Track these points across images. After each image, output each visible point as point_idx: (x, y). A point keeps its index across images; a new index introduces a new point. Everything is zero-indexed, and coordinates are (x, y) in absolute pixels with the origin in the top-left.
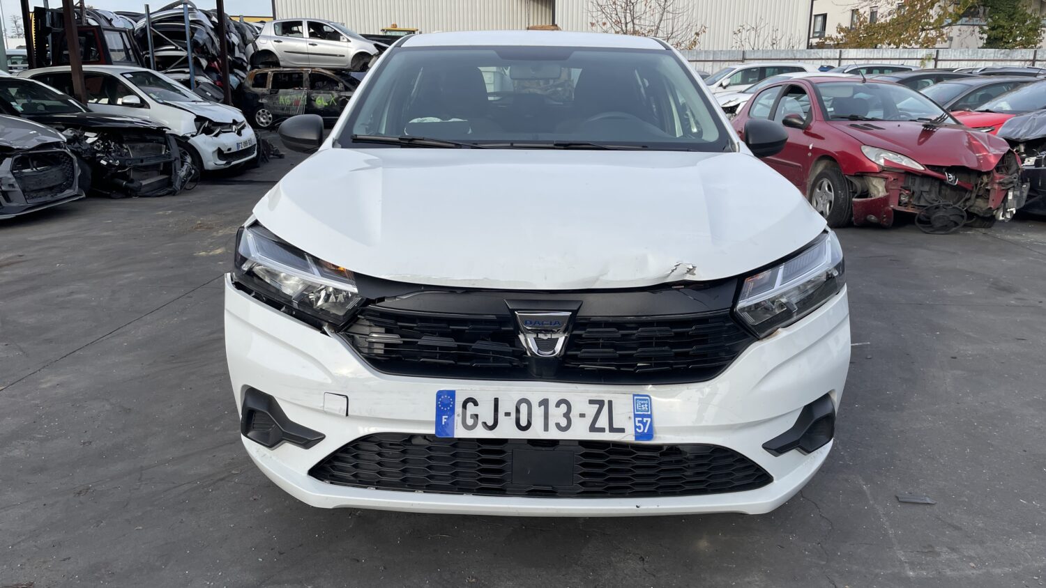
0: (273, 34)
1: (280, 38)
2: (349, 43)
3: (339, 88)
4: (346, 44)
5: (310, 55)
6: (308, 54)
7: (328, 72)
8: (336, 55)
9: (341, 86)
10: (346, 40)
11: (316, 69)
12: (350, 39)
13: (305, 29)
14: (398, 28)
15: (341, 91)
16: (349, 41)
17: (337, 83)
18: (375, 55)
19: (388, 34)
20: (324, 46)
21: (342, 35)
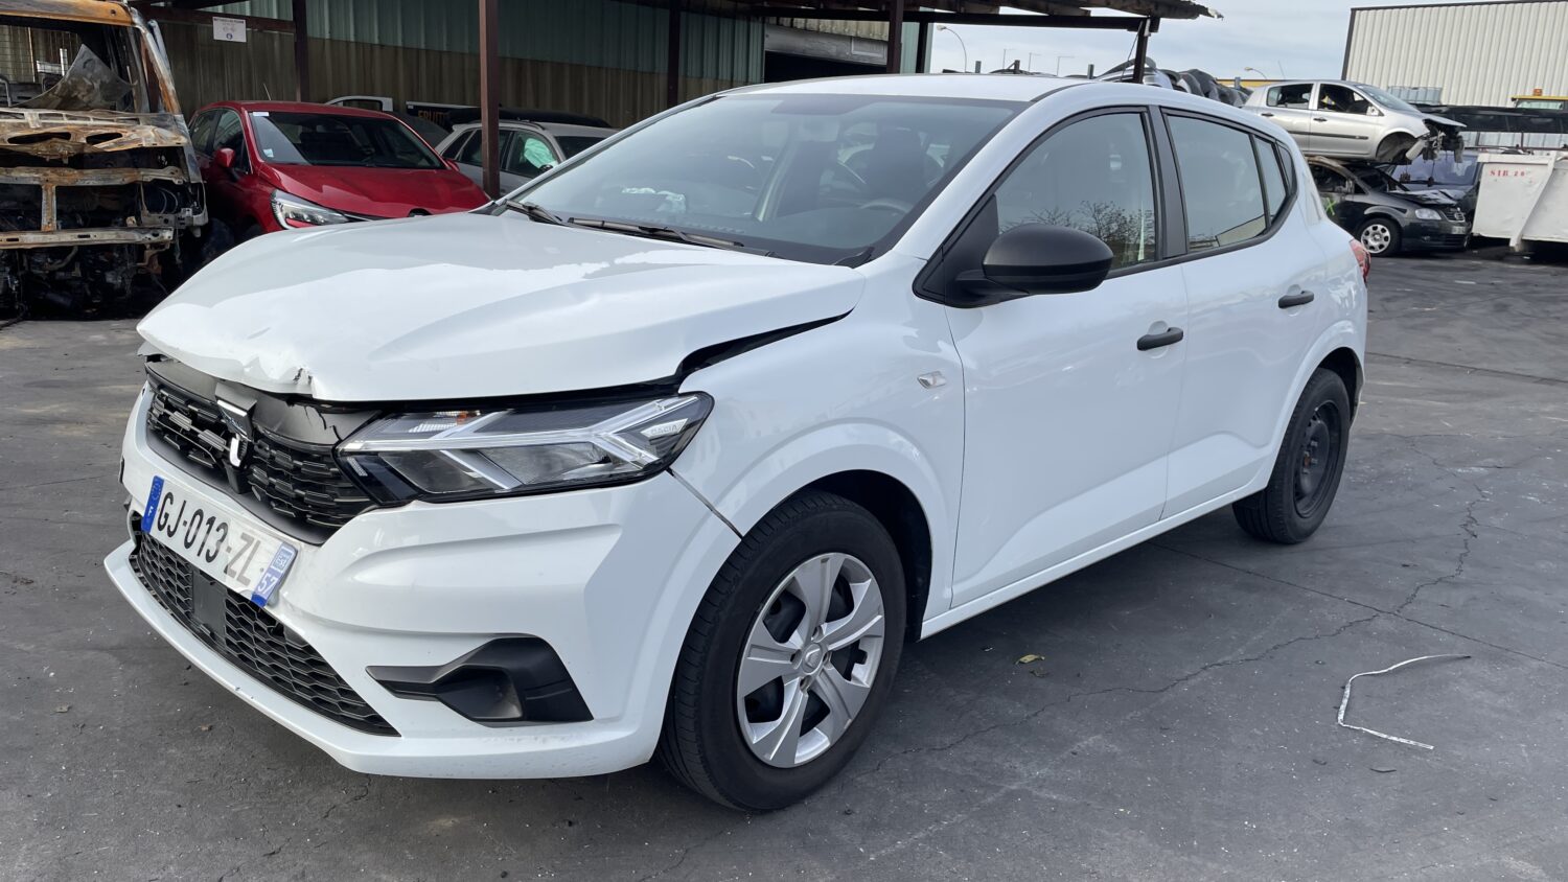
0: (1264, 104)
1: (1272, 110)
2: (1380, 118)
3: (1344, 189)
4: (1374, 120)
5: (1312, 137)
6: (1309, 134)
7: (1334, 164)
8: (1354, 137)
9: (1349, 185)
10: (1376, 113)
11: (1316, 159)
12: (1382, 110)
13: (1313, 97)
14: (1545, 95)
15: (1347, 193)
16: (1381, 114)
17: (1344, 180)
18: (1421, 137)
19: (1525, 105)
20: (1341, 122)
21: (1372, 105)
